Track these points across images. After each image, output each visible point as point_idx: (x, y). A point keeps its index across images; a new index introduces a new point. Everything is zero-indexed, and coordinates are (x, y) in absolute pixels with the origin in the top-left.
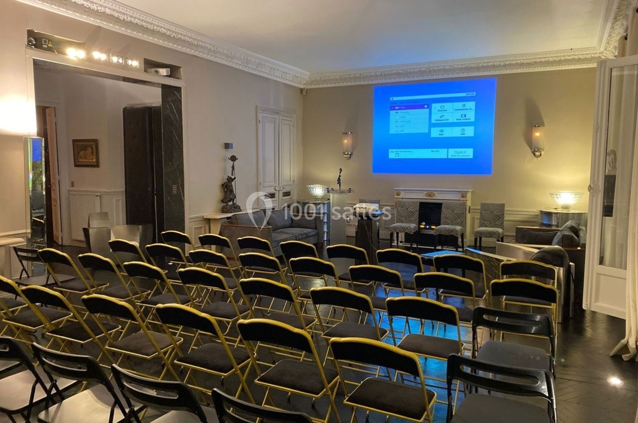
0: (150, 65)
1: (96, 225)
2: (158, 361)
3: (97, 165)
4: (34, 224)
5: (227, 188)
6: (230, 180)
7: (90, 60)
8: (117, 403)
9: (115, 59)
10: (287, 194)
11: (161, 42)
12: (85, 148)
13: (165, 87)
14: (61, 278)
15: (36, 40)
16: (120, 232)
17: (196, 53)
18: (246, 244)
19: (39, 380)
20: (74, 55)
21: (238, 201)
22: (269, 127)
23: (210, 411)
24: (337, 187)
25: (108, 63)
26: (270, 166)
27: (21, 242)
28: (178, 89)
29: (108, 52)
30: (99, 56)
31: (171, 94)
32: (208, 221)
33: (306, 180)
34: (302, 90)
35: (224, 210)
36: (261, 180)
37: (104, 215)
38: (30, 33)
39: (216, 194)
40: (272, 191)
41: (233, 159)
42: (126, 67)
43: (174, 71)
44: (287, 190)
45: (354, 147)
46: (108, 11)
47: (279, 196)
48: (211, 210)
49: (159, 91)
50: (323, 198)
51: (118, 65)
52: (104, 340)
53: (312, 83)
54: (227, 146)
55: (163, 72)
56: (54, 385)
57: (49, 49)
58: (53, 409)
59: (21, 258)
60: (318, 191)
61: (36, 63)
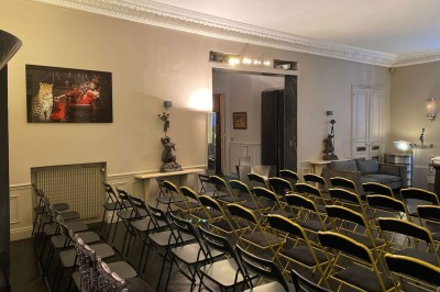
0: (278, 63)
1: (243, 164)
2: (268, 250)
3: (245, 128)
4: (210, 161)
5: (328, 142)
6: (330, 137)
7: (241, 64)
8: (239, 270)
9: (256, 62)
10: (376, 148)
11: (284, 48)
12: (239, 118)
13: (287, 76)
14: (221, 194)
15: (214, 57)
16: (257, 169)
17: (309, 52)
18: (336, 183)
19: (201, 249)
20: (233, 63)
21: (336, 153)
22: (362, 99)
23: (291, 286)
24: (419, 143)
25: (252, 65)
26: (362, 127)
27: (202, 171)
28: (295, 77)
29: (253, 58)
30: (247, 61)
31: (291, 81)
32: (314, 165)
33: (393, 137)
34: (390, 69)
35: (325, 159)
36: (354, 137)
37: (248, 159)
38: (211, 53)
39: (320, 147)
40: (363, 145)
41: (333, 122)
42: (263, 66)
43: (293, 65)
44: (375, 145)
45: (437, 111)
46: (253, 34)
47: (369, 149)
48: (316, 158)
49: (283, 79)
50: (407, 152)
51: (258, 66)
52: (239, 233)
53: (399, 63)
54: (329, 113)
55: (286, 66)
56: (209, 253)
57: (221, 61)
58: (208, 266)
59: (202, 181)
60: (403, 146)
61: (214, 70)
